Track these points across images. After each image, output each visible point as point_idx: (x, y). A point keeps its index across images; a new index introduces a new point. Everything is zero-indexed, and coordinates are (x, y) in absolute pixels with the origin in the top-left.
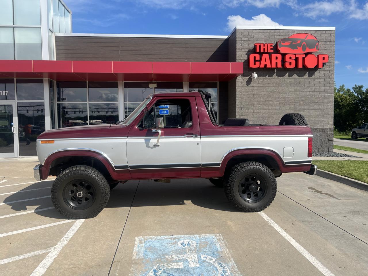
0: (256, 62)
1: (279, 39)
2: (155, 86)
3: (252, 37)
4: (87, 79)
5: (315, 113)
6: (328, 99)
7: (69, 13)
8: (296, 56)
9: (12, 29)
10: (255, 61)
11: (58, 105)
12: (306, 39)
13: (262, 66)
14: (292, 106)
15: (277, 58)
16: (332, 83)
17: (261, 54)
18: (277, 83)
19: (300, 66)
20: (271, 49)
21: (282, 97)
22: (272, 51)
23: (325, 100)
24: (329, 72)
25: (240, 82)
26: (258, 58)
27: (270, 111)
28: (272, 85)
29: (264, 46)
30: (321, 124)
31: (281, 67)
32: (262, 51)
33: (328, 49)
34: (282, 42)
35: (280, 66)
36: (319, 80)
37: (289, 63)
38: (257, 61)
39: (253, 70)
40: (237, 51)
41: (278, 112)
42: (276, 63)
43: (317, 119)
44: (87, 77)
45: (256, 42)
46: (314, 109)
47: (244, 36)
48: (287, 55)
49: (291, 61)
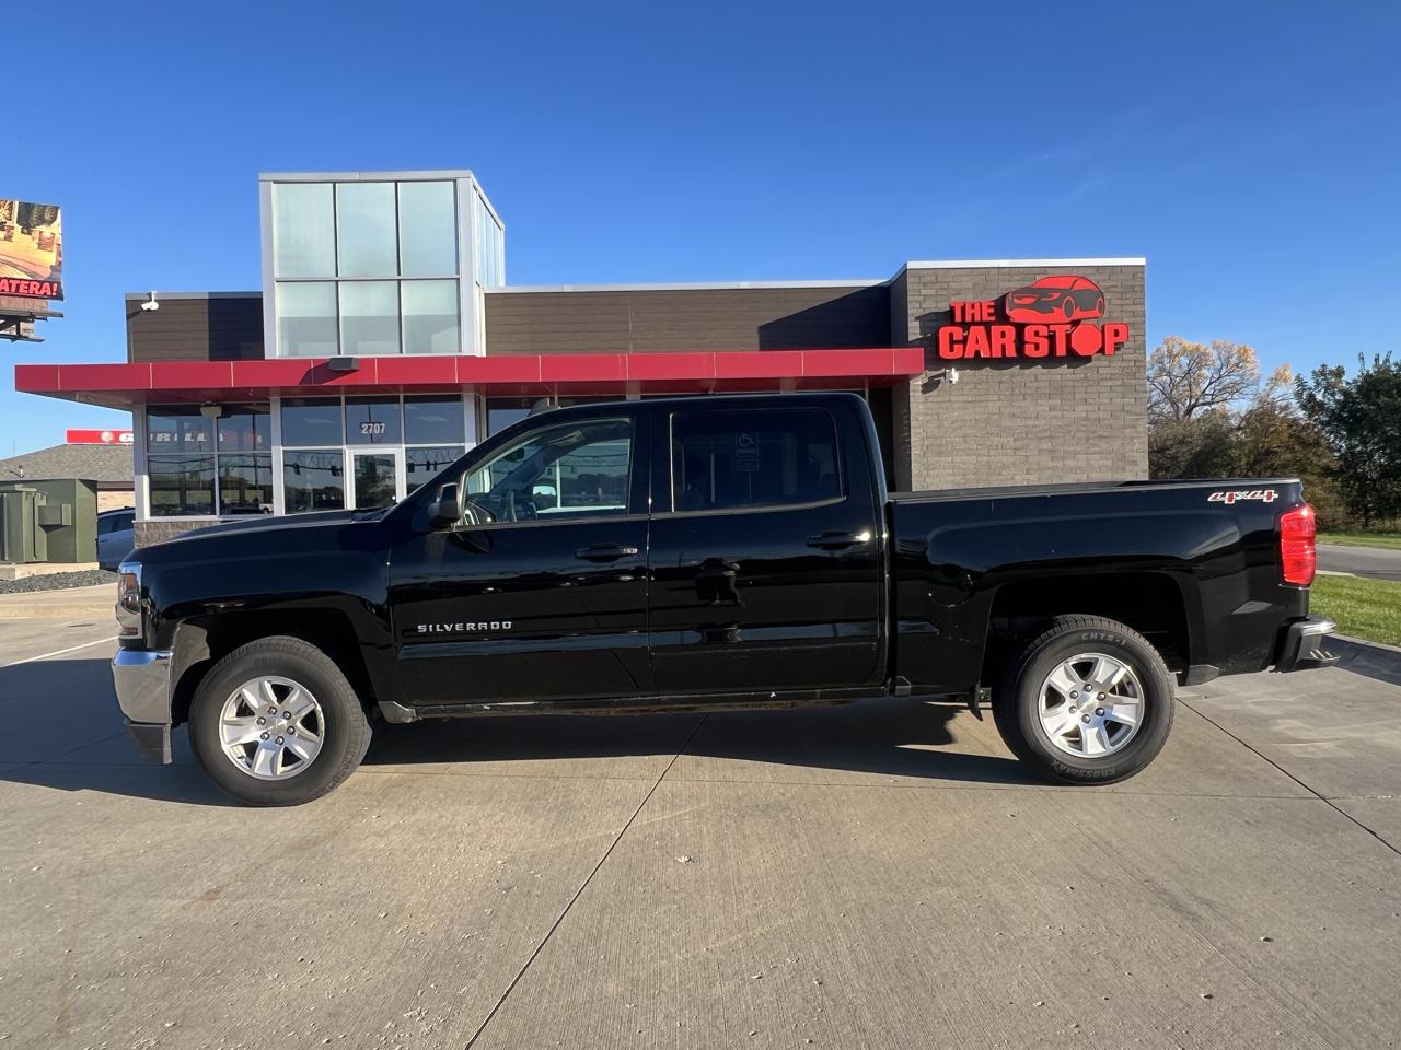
0: (955, 346)
1: (1007, 288)
3: (946, 285)
5: (1101, 462)
6: (1134, 427)
7: (500, 228)
8: (1051, 330)
9: (396, 282)
10: (952, 342)
12: (1072, 288)
13: (970, 354)
14: (1046, 446)
15: (1003, 335)
16: (1141, 389)
17: (965, 325)
19: (1061, 351)
20: (990, 315)
21: (1019, 424)
22: (993, 319)
23: (1126, 431)
24: (1132, 364)
25: (917, 391)
26: (958, 335)
28: (996, 398)
29: (973, 307)
31: (1014, 355)
32: (968, 319)
33: (1129, 308)
34: (1016, 297)
35: (1011, 352)
36: (1110, 383)
37: (1033, 345)
38: (957, 342)
39: (949, 363)
40: (910, 319)
41: (1012, 460)
42: (1003, 347)
44: (556, 387)
45: (954, 299)
46: (1099, 453)
47: (925, 285)
48: (1027, 328)
49: (1037, 340)
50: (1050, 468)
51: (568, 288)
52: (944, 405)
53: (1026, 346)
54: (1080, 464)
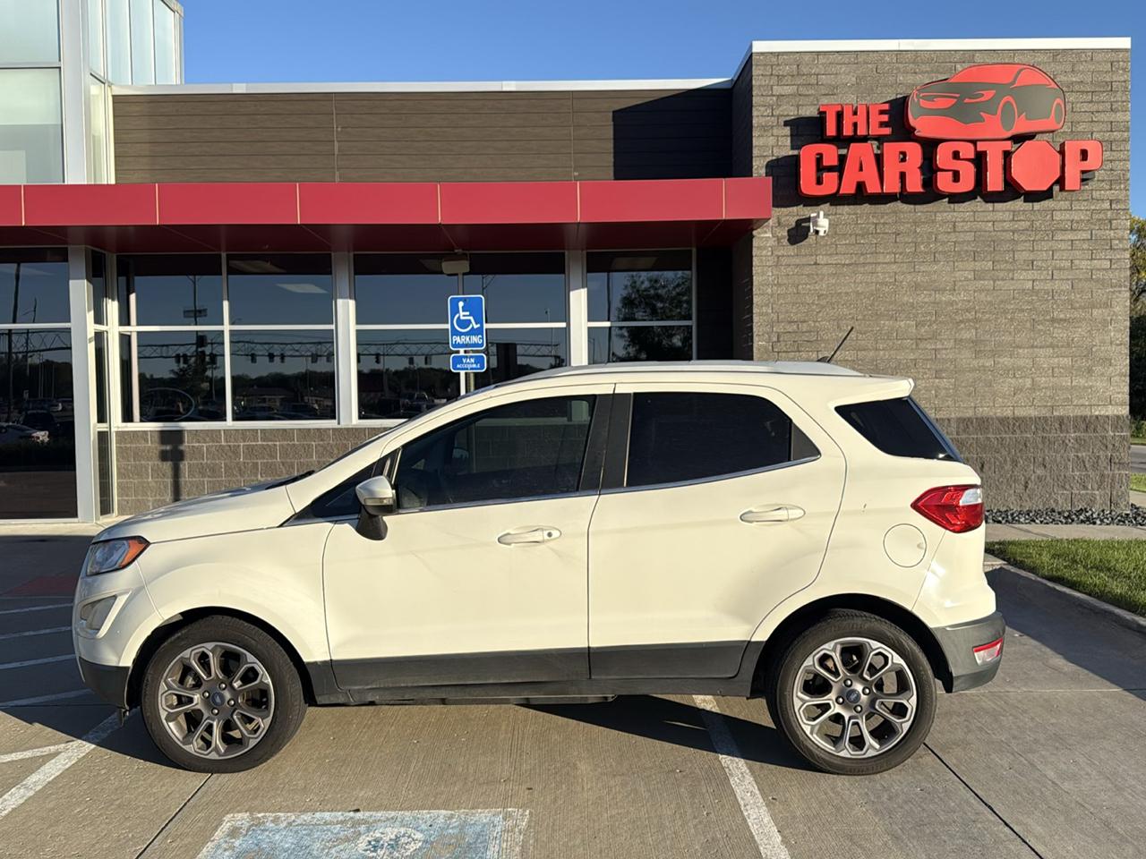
0: (825, 174)
1: (912, 84)
2: (464, 266)
3: (812, 80)
4: (223, 246)
5: (1056, 360)
6: (1108, 305)
7: (174, 13)
8: (978, 149)
10: (821, 168)
12: (1013, 83)
13: (848, 188)
14: (968, 334)
15: (903, 157)
16: (1121, 246)
18: (908, 251)
19: (995, 182)
20: (882, 124)
21: (926, 300)
22: (887, 131)
23: (1095, 312)
24: (1107, 205)
25: (765, 248)
26: (831, 158)
27: (882, 353)
28: (888, 258)
29: (855, 113)
30: (1081, 402)
31: (922, 190)
32: (848, 131)
33: (1103, 117)
34: (923, 97)
35: (915, 184)
36: (1070, 236)
37: (951, 173)
38: (830, 169)
39: (814, 201)
40: (755, 133)
42: (903, 176)
43: (1066, 382)
45: (825, 101)
46: (1052, 346)
47: (780, 78)
48: (941, 147)
49: (957, 165)
50: (973, 370)
51: (239, 88)
52: (807, 270)
53: (939, 175)
54: (1021, 363)
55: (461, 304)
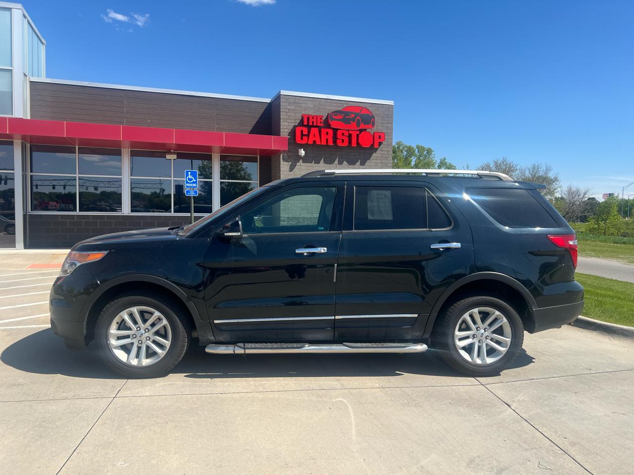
0: (304, 137)
1: (330, 110)
2: (175, 157)
3: (300, 105)
4: (77, 144)
7: (43, 43)
8: (349, 133)
10: (302, 135)
11: (31, 176)
12: (360, 113)
13: (311, 142)
15: (327, 133)
16: (390, 165)
17: (309, 127)
19: (354, 144)
20: (321, 123)
22: (323, 125)
24: (386, 153)
25: (285, 159)
26: (305, 132)
29: (313, 118)
31: (333, 145)
32: (311, 124)
33: (386, 125)
34: (334, 115)
35: (331, 144)
36: (375, 161)
37: (341, 140)
38: (305, 135)
39: (300, 146)
40: (281, 121)
42: (327, 140)
44: (77, 141)
45: (303, 113)
47: (289, 103)
48: (339, 131)
49: (343, 137)
52: (298, 167)
53: (338, 140)
55: (189, 173)
